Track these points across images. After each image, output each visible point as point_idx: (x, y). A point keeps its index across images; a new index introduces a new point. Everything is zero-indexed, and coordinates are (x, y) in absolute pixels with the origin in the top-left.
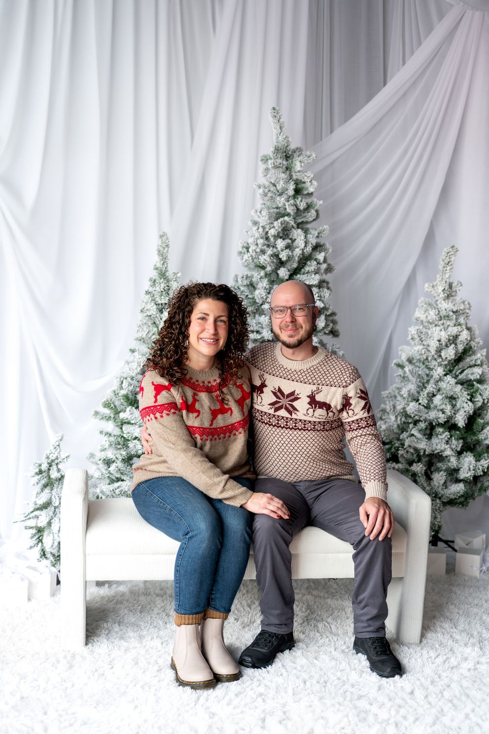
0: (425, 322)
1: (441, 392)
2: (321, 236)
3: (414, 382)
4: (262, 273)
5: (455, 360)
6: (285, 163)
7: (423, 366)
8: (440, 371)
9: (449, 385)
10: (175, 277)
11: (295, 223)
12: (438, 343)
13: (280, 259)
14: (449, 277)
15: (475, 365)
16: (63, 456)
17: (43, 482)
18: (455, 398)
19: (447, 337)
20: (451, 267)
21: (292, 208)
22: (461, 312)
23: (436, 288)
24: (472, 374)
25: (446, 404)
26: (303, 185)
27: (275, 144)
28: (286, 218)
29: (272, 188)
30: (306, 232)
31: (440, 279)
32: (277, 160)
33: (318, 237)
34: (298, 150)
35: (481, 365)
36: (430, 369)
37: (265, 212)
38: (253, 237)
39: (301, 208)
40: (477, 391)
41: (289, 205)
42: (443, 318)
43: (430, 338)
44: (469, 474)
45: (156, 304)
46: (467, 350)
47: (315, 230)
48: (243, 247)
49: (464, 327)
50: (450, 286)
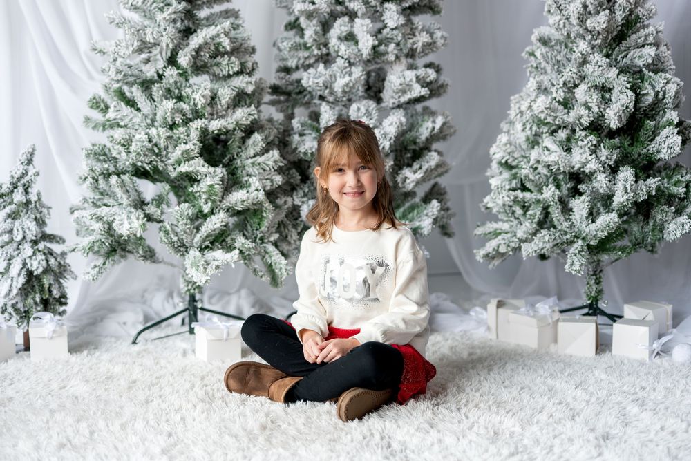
1: (586, 80)
5: (614, 39)
9: (597, 67)
15: (645, 45)
18: (608, 89)
24: (640, 57)
25: (592, 97)
40: (646, 80)
44: (625, 197)
46: (631, 20)
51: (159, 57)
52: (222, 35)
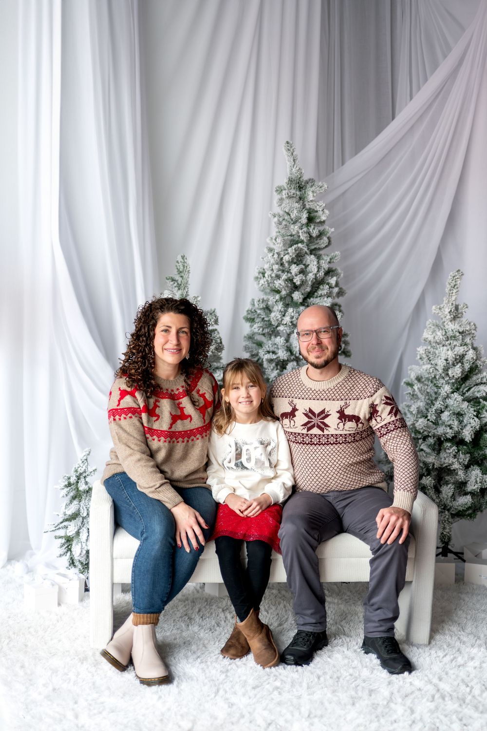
0: (434, 342)
1: (448, 409)
2: (333, 262)
3: (423, 400)
4: (278, 297)
5: (462, 379)
6: (298, 193)
7: (431, 385)
8: (447, 388)
9: (456, 401)
10: (196, 300)
11: (308, 249)
12: (445, 362)
13: (294, 283)
14: (455, 300)
16: (90, 469)
17: (72, 494)
18: (462, 415)
19: (454, 356)
20: (457, 290)
21: (305, 235)
22: (467, 332)
23: (442, 310)
24: (479, 391)
25: (453, 420)
26: (316, 214)
27: (289, 175)
28: (300, 245)
29: (287, 217)
30: (319, 258)
31: (447, 302)
32: (291, 191)
33: (330, 262)
34: (311, 181)
36: (438, 387)
37: (280, 240)
38: (269, 264)
39: (314, 235)
40: (483, 407)
41: (302, 233)
42: (450, 339)
43: (438, 357)
44: (476, 486)
46: (473, 368)
47: (328, 256)
48: (259, 273)
49: (470, 347)
50: (457, 308)
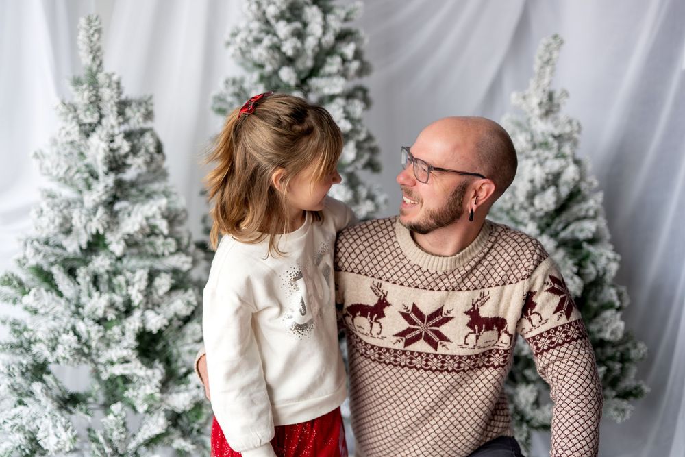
2: (351, 19)
5: (555, 211)
8: (532, 227)
13: (284, 54)
14: (550, 83)
15: (585, 218)
19: (544, 176)
20: (552, 68)
22: (566, 136)
23: (527, 100)
30: (326, 11)
31: (535, 86)
33: (346, 20)
35: (594, 218)
38: (244, 19)
40: (587, 257)
42: (538, 147)
45: (81, 125)
46: (574, 194)
47: (342, 8)
49: (570, 160)
50: (551, 97)
51: (83, 231)
52: (159, 217)
